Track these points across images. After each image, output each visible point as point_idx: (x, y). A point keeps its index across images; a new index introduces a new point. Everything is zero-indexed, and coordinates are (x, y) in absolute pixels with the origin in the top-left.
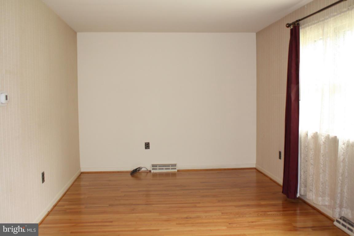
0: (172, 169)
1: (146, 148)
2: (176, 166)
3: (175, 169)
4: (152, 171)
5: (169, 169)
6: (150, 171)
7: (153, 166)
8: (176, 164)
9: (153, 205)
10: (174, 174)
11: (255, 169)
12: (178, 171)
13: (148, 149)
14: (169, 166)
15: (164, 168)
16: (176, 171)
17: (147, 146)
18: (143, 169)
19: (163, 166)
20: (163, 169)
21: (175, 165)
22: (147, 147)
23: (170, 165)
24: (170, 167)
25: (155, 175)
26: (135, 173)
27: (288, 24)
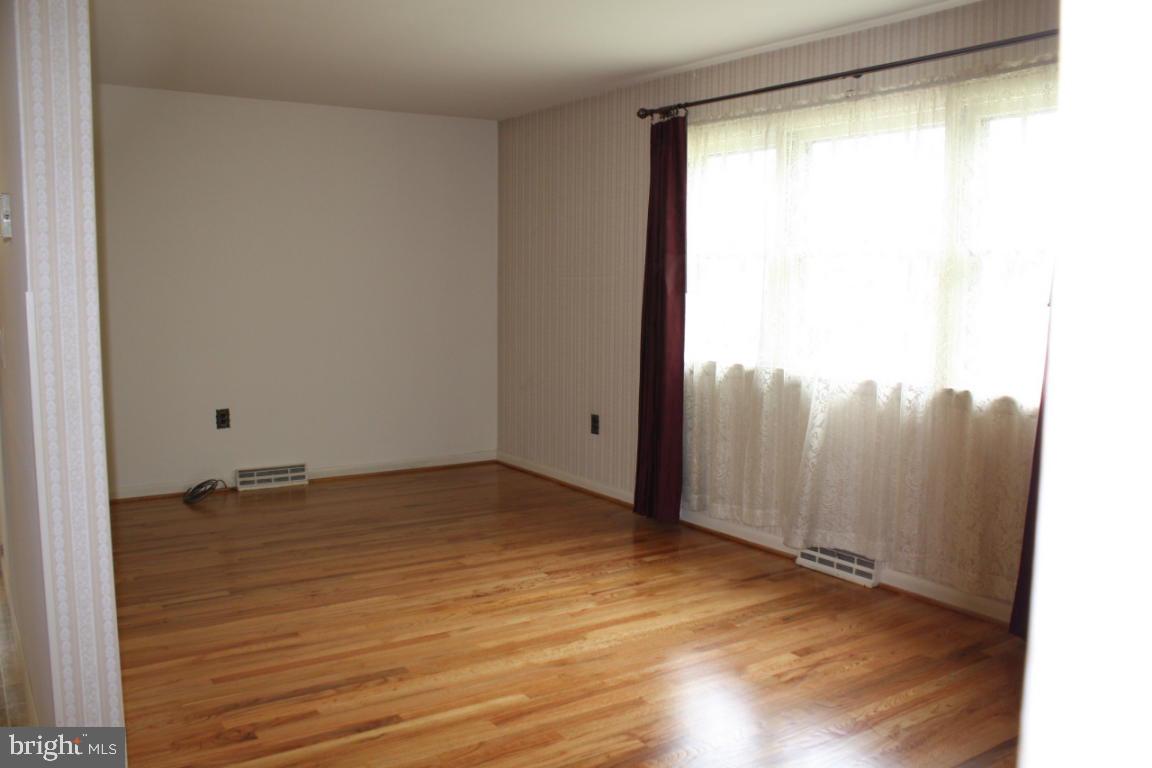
0: (294, 478)
1: (219, 427)
2: (303, 470)
3: (303, 477)
4: (241, 488)
5: (286, 479)
6: (234, 490)
7: (243, 473)
8: (303, 466)
9: (356, 577)
10: (298, 493)
11: (496, 462)
12: (312, 482)
13: (227, 429)
14: (286, 472)
15: (273, 477)
16: (306, 483)
17: (223, 419)
18: (220, 486)
19: (270, 473)
20: (269, 481)
21: (301, 468)
22: (223, 422)
23: (289, 470)
24: (290, 475)
25: (249, 497)
26: (197, 497)
27: (643, 110)
